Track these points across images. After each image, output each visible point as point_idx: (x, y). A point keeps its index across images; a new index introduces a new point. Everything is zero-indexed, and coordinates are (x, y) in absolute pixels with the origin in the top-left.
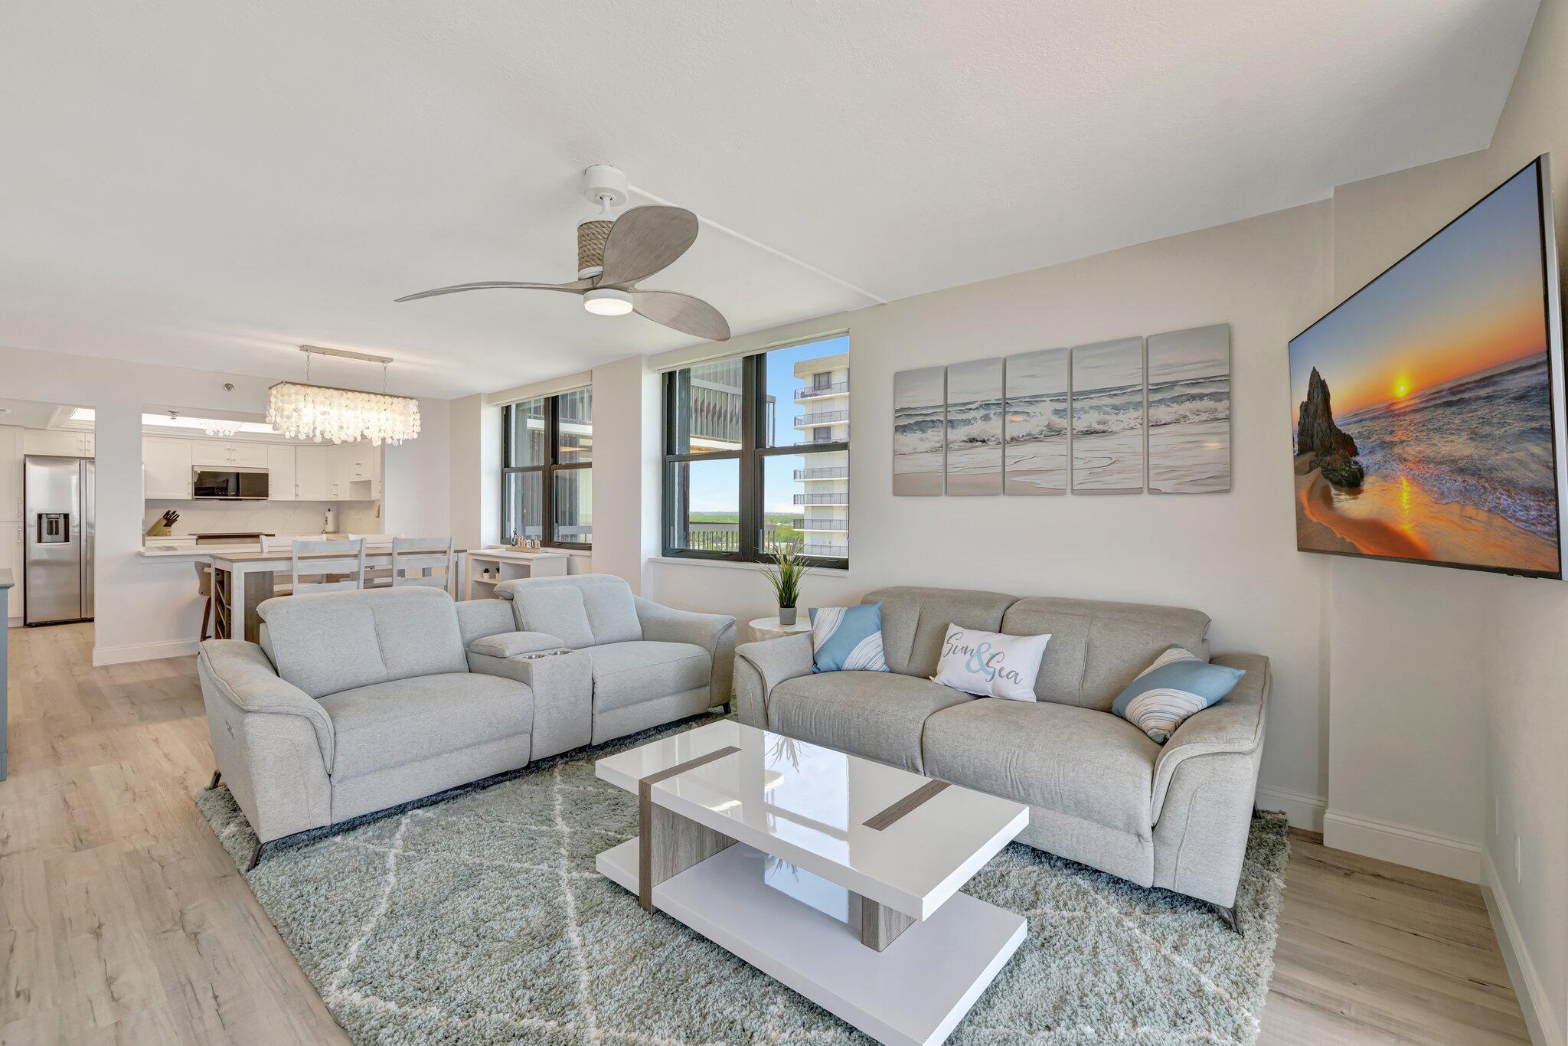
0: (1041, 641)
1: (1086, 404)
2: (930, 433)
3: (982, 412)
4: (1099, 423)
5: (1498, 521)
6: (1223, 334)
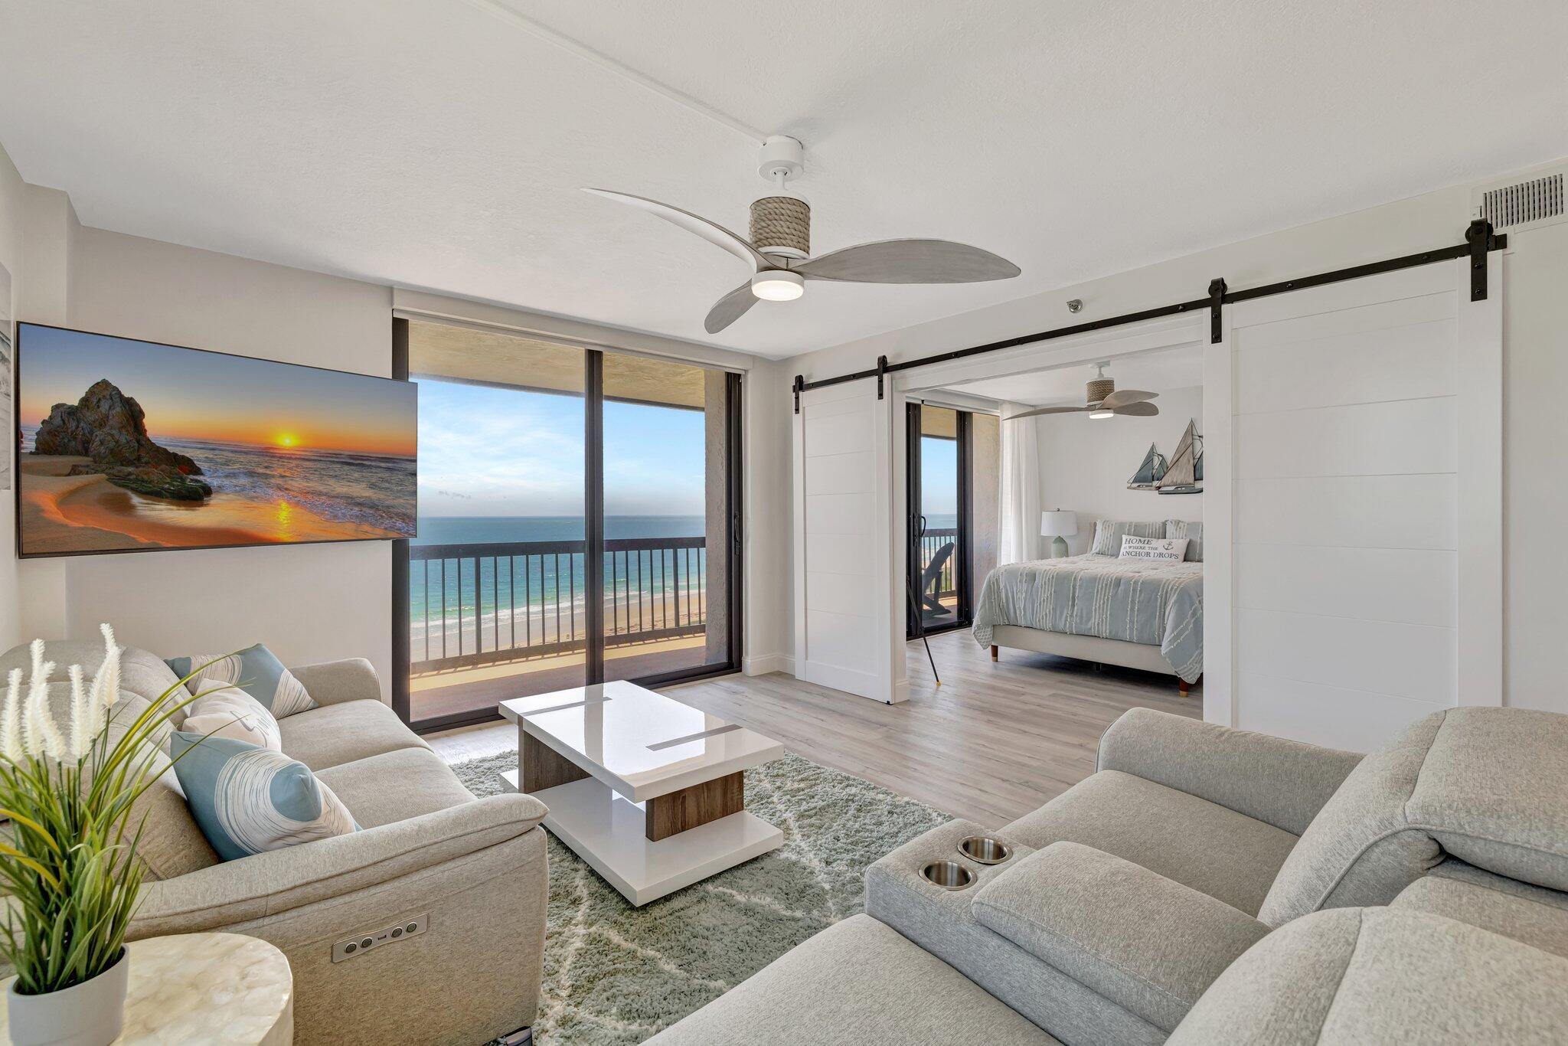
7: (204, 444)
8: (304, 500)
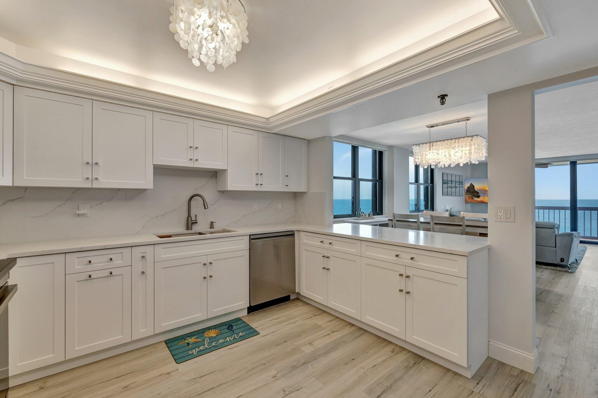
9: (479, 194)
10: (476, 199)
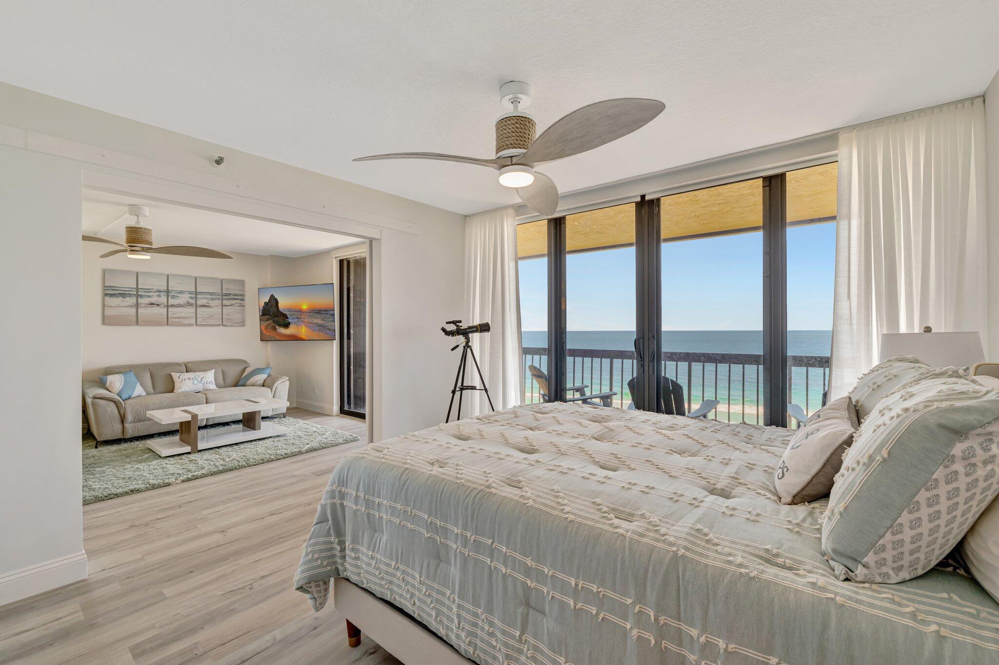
0: (213, 371)
1: (202, 296)
2: (128, 299)
3: (157, 294)
4: (206, 303)
5: (326, 335)
6: (242, 283)
7: (290, 310)
8: (309, 325)
9: (287, 318)
10: (282, 330)
